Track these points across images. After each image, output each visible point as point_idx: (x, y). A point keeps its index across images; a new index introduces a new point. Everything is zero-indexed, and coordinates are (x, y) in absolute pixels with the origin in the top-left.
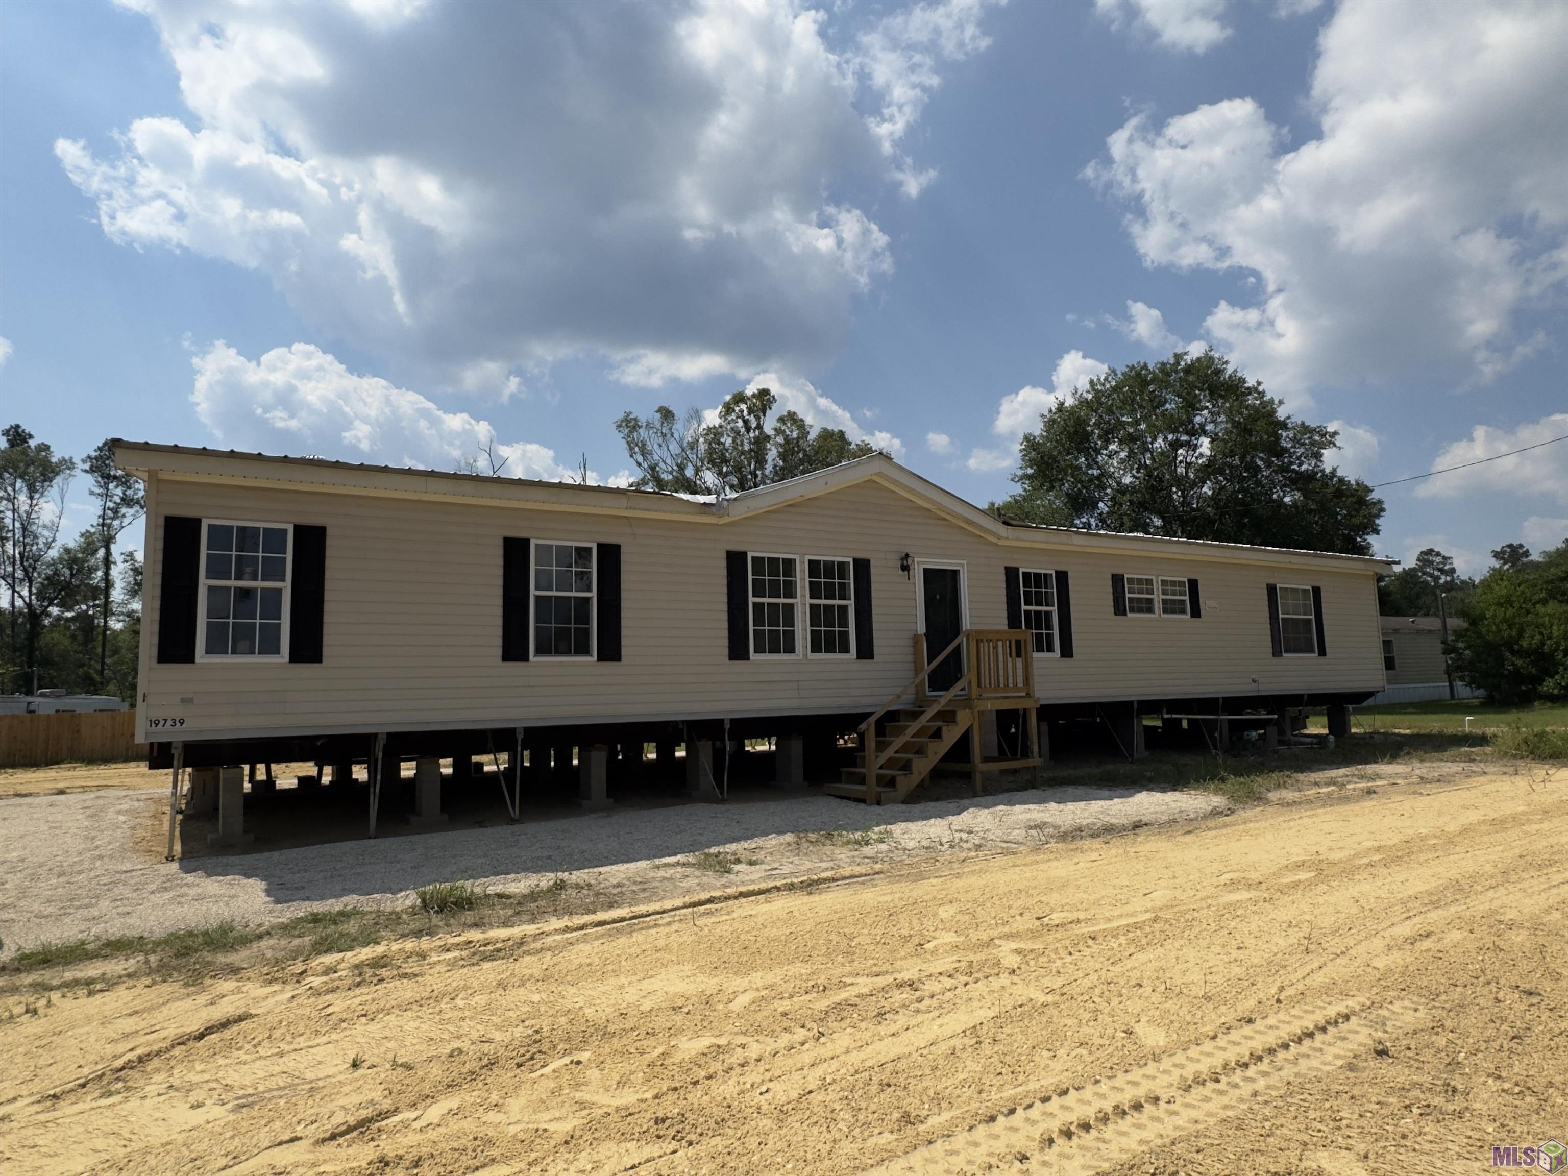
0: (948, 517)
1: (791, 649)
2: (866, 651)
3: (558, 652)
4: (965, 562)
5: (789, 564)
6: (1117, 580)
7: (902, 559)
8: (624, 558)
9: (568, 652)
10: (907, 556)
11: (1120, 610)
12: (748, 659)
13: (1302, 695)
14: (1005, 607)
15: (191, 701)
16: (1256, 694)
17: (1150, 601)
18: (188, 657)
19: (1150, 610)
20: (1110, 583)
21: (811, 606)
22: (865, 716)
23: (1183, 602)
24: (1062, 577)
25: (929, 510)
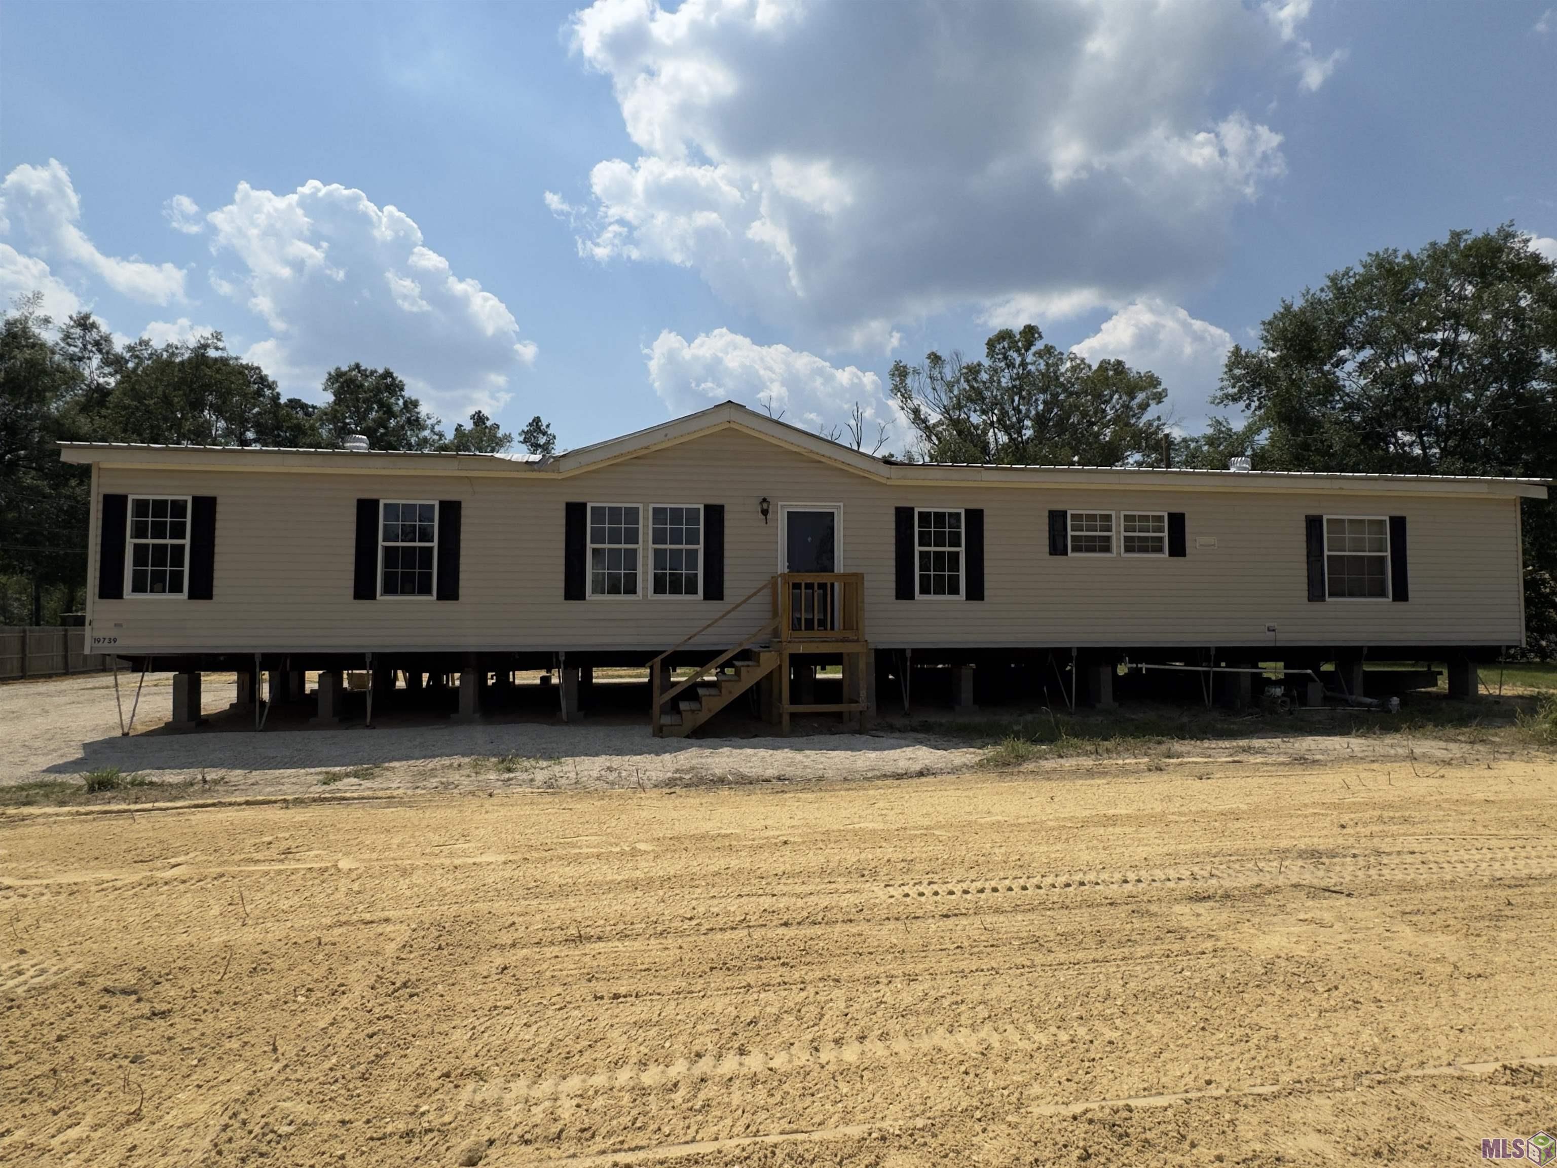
0: (823, 459)
1: (631, 590)
2: (714, 591)
3: (403, 592)
4: (841, 504)
5: (632, 514)
6: (1057, 519)
7: (761, 503)
8: (464, 512)
9: (412, 592)
10: (765, 500)
11: (1057, 547)
12: (584, 599)
13: (1361, 648)
14: (893, 548)
15: (120, 625)
16: (1272, 645)
17: (1108, 539)
18: (118, 595)
19: (1107, 549)
20: (1047, 521)
21: (656, 551)
22: (656, 654)
23: (1161, 539)
24: (975, 518)
25: (799, 454)
